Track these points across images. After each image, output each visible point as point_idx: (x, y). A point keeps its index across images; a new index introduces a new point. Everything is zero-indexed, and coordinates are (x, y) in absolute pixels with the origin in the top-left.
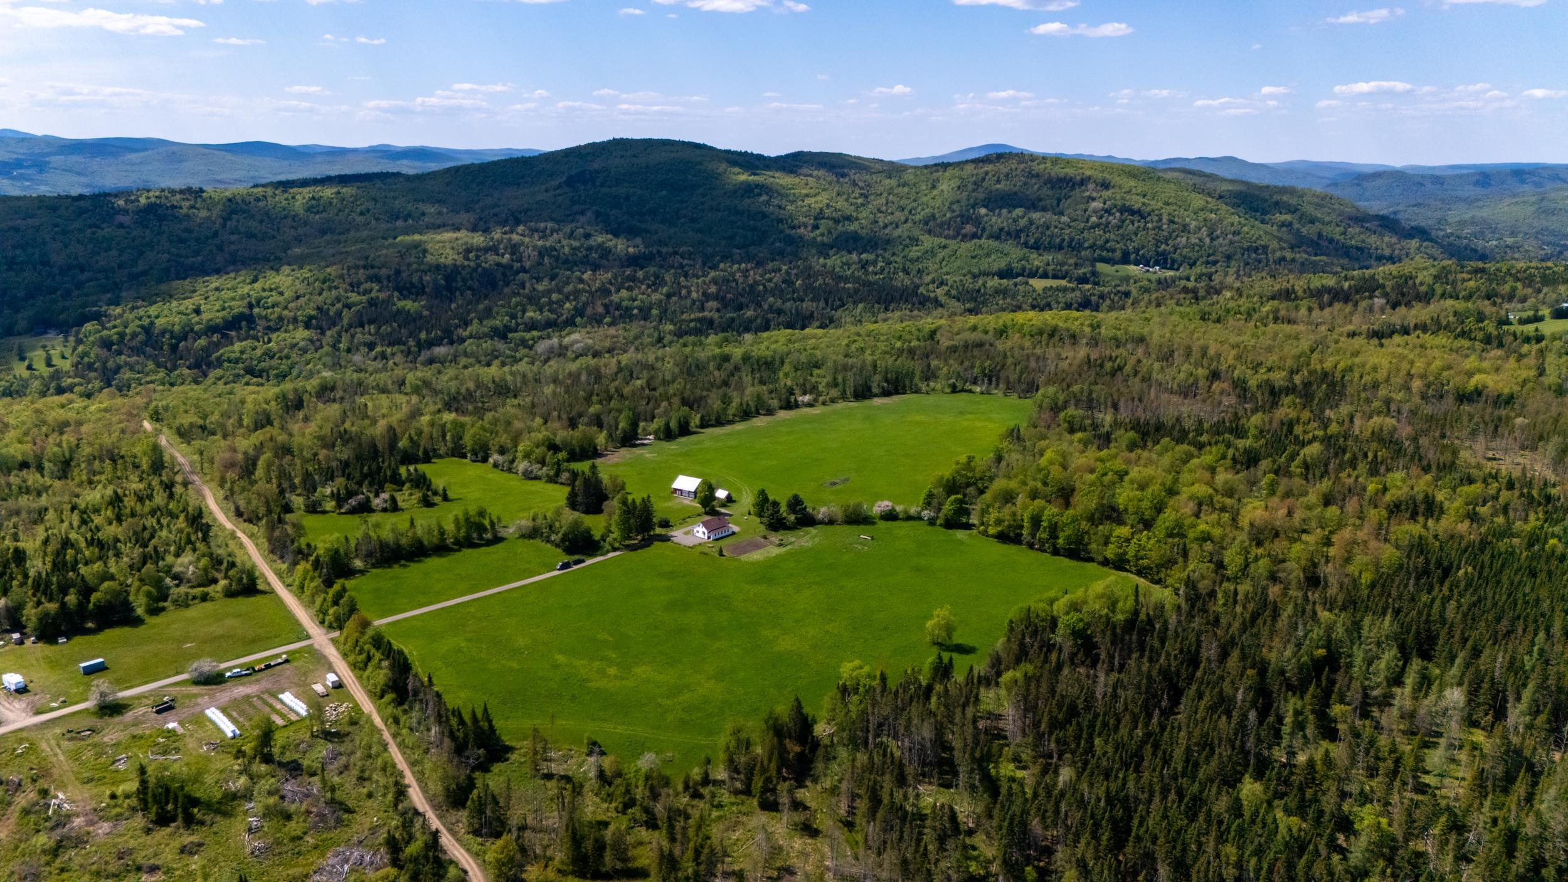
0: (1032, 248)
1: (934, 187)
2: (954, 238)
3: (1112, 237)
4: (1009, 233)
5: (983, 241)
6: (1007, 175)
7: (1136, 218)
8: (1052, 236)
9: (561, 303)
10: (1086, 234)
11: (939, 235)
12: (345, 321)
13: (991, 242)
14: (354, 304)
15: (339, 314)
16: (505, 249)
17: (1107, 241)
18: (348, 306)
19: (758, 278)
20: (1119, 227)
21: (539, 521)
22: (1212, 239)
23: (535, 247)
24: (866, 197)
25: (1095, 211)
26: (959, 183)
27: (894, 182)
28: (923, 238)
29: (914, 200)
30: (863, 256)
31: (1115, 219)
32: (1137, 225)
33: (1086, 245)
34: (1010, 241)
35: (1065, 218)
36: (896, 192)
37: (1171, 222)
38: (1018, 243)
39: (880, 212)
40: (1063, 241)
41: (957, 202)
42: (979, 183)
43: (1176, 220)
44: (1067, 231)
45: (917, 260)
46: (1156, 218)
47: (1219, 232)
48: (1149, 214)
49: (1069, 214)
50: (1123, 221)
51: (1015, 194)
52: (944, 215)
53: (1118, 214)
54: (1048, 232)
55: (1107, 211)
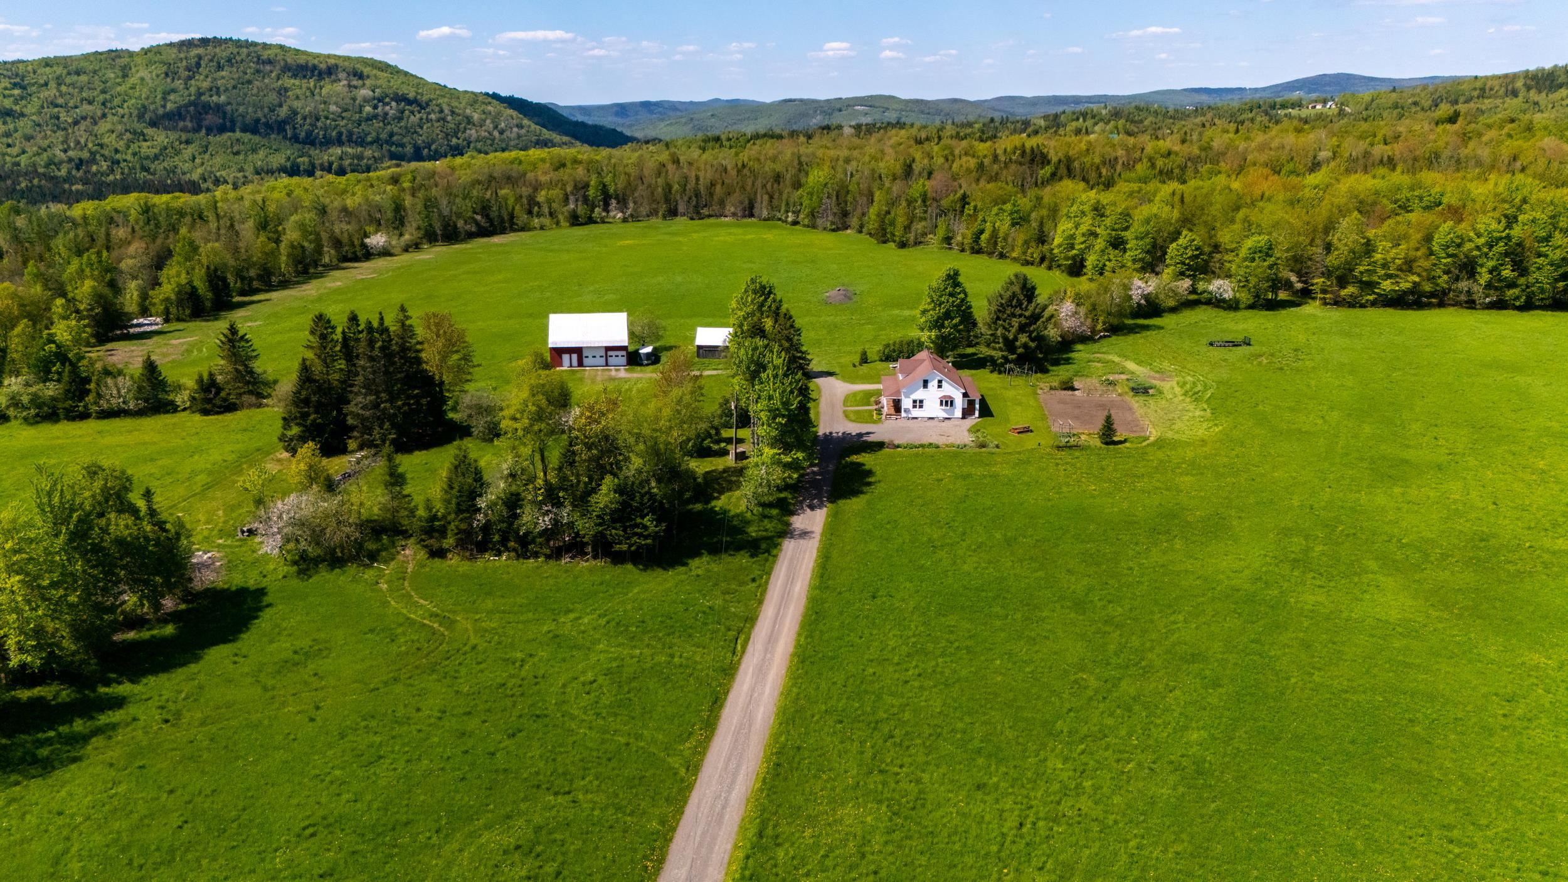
0: (304, 143)
1: (125, 76)
2: (196, 131)
3: (396, 129)
4: (268, 125)
5: (237, 134)
6: (229, 60)
7: (415, 108)
8: (326, 129)
10: (363, 126)
11: (173, 128)
13: (249, 135)
17: (392, 135)
20: (400, 119)
24: (24, 88)
25: (366, 100)
26: (165, 68)
27: (59, 70)
28: (149, 131)
29: (104, 92)
30: (71, 153)
31: (392, 109)
32: (418, 116)
33: (369, 139)
34: (273, 136)
35: (333, 108)
36: (68, 80)
37: (453, 113)
38: (285, 137)
39: (56, 106)
40: (340, 134)
41: (174, 91)
42: (194, 68)
43: (457, 111)
44: (342, 123)
45: (156, 157)
46: (437, 109)
47: (503, 125)
48: (427, 105)
49: (336, 104)
50: (402, 112)
51: (249, 82)
52: (164, 106)
53: (394, 104)
54: (319, 124)
55: (379, 101)
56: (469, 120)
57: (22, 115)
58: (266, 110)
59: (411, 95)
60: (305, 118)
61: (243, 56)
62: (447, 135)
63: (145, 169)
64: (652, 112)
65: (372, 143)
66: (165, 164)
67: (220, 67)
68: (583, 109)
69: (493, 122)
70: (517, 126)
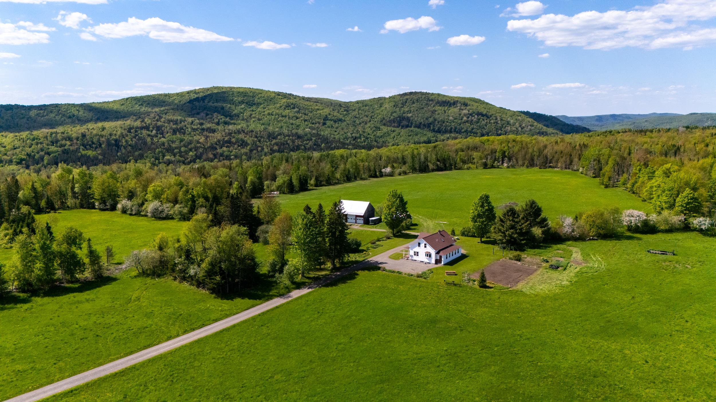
0: (437, 132)
1: (381, 107)
2: (398, 127)
3: (475, 127)
4: (424, 125)
5: (412, 128)
6: (417, 100)
7: (485, 118)
8: (446, 126)
9: (186, 152)
10: (462, 125)
11: (390, 126)
12: (46, 162)
13: (416, 129)
14: (53, 152)
15: (42, 158)
16: (153, 128)
17: (473, 129)
18: (49, 154)
19: (300, 143)
20: (478, 122)
21: (170, 252)
22: (522, 129)
23: (171, 128)
24: (347, 111)
25: (465, 115)
26: (394, 104)
27: (360, 105)
28: (382, 127)
29: (372, 113)
30: (353, 135)
31: (475, 118)
32: (485, 121)
33: (463, 131)
34: (425, 129)
35: (451, 118)
36: (362, 109)
37: (501, 120)
38: (430, 130)
39: (356, 118)
40: (452, 128)
41: (395, 112)
42: (404, 104)
43: (503, 119)
44: (453, 124)
45: (381, 137)
46: (494, 118)
47: (524, 125)
48: (491, 116)
49: (452, 116)
50: (479, 120)
51: (423, 108)
52: (390, 118)
53: (476, 116)
54: (444, 124)
55: (470, 115)
56: (508, 123)
57: (345, 121)
58: (425, 119)
59: (484, 113)
60: (438, 122)
61: (423, 98)
62: (497, 129)
63: (376, 141)
64: (615, 119)
65: (464, 132)
66: (383, 140)
67: (413, 103)
68: (580, 119)
69: (519, 124)
70: (531, 126)
